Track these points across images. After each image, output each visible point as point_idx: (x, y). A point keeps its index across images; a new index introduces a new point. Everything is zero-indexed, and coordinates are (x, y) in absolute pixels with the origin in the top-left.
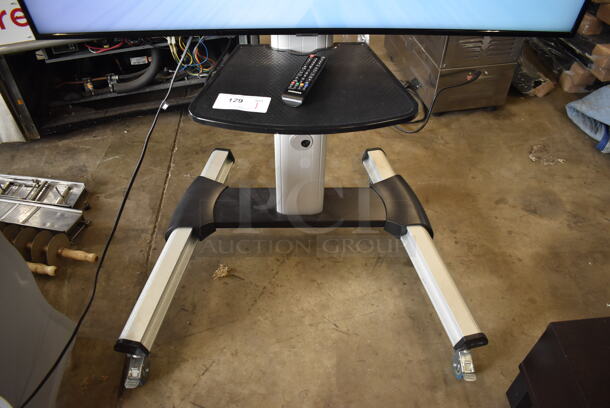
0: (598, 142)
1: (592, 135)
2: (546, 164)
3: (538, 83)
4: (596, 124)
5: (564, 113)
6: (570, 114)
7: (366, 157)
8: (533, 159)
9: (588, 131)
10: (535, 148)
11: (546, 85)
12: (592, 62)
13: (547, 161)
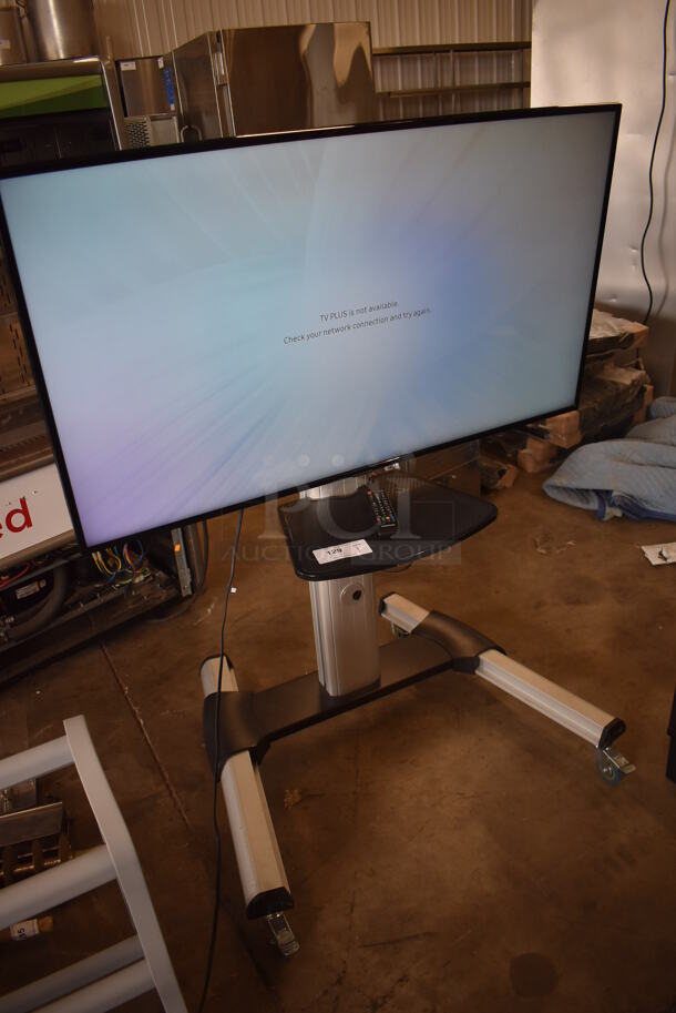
0: (596, 512)
1: (584, 506)
2: (558, 551)
3: (502, 473)
4: (583, 493)
5: (543, 495)
6: (551, 493)
7: (383, 607)
8: (543, 551)
9: (578, 504)
10: (538, 540)
11: (511, 471)
12: (546, 431)
13: (558, 548)
